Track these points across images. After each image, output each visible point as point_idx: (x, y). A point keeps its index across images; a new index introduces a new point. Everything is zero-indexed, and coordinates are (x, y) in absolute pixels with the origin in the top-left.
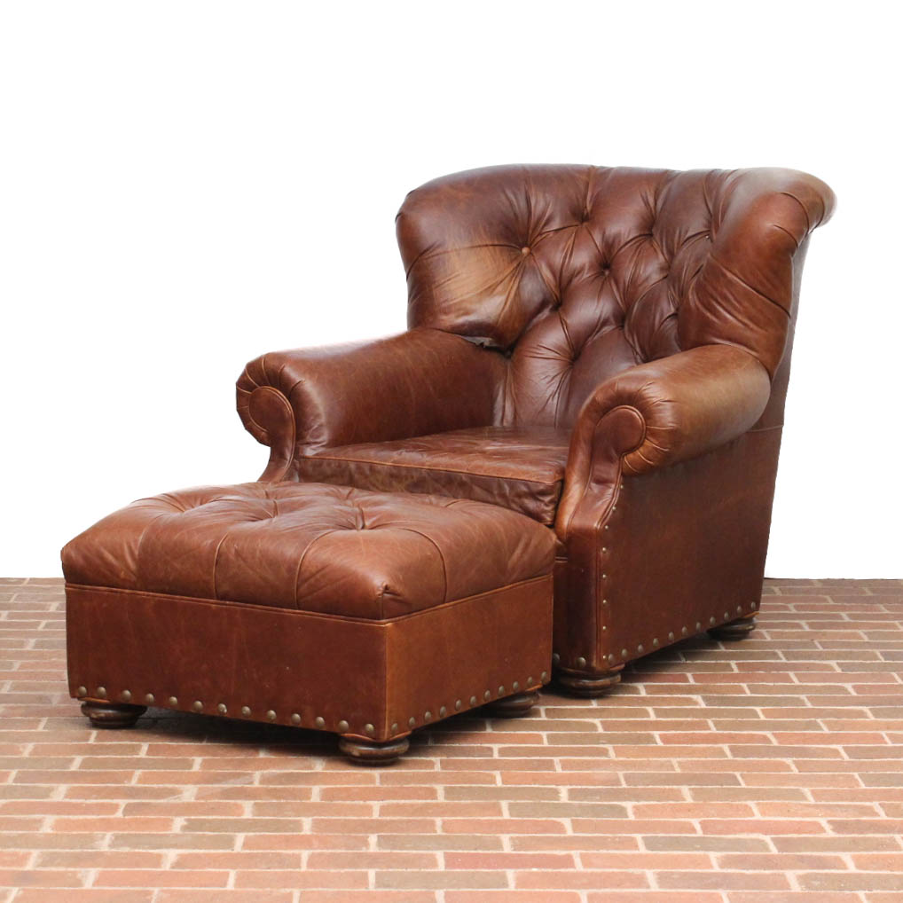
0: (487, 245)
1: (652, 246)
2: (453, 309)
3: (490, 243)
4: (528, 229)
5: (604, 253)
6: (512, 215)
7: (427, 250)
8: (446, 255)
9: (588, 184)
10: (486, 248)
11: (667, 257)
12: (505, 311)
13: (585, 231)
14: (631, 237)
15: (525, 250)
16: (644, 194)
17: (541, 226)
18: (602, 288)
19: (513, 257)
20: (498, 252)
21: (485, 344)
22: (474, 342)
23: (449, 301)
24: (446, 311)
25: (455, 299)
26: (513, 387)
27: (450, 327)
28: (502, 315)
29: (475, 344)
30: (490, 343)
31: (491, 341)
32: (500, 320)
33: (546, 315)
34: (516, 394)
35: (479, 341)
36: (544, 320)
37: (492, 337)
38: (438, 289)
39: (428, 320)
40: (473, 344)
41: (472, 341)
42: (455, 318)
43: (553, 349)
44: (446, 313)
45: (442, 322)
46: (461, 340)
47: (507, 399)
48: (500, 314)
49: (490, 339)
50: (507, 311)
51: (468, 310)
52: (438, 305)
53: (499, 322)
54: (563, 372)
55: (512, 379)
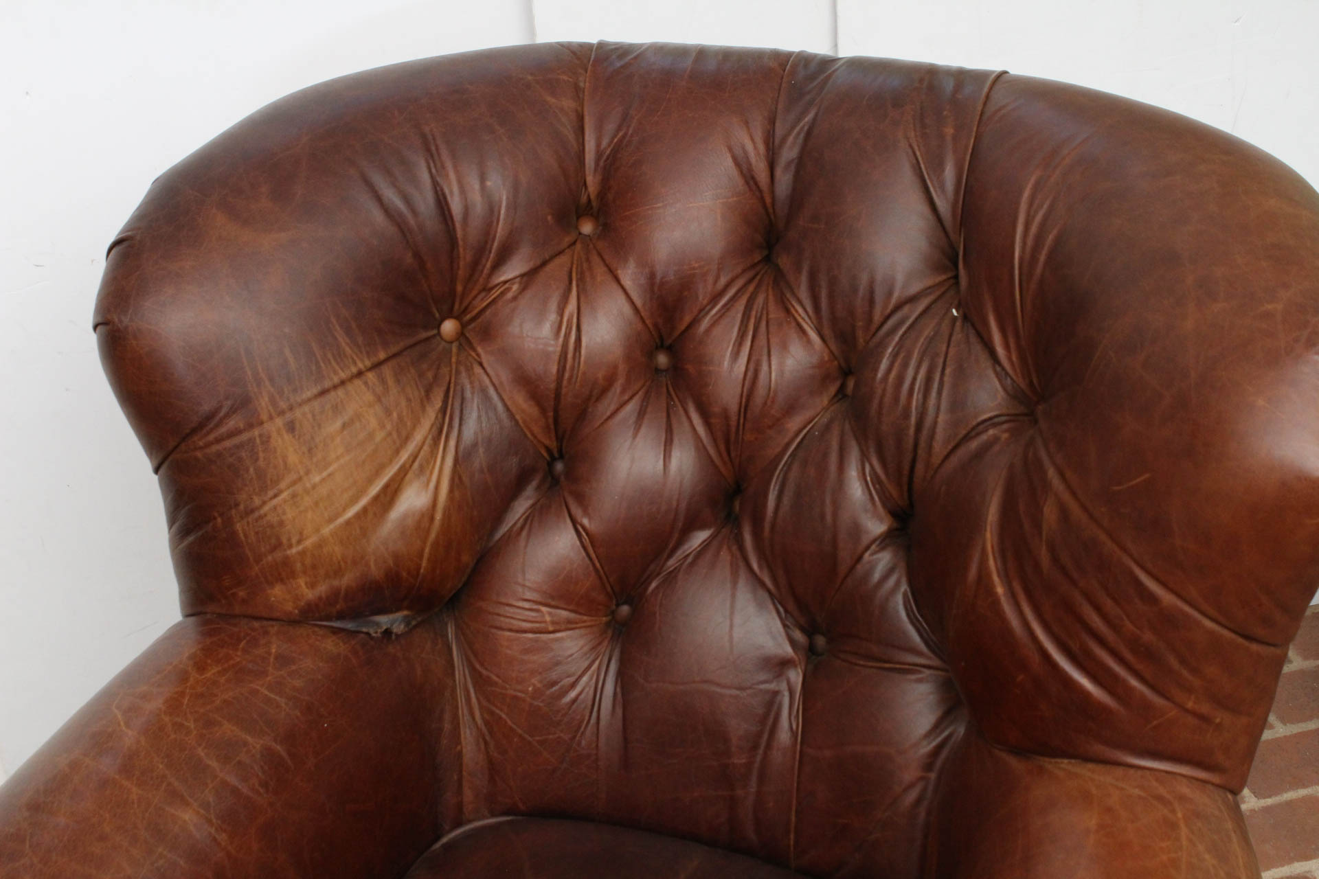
0: (360, 374)
1: (788, 311)
2: (298, 566)
3: (368, 363)
4: (453, 280)
5: (656, 325)
6: (409, 259)
7: (201, 425)
8: (256, 432)
9: (581, 118)
10: (358, 382)
11: (833, 348)
12: (433, 535)
13: (600, 270)
14: (723, 281)
16: (739, 152)
17: (486, 271)
19: (430, 375)
20: (391, 382)
21: (395, 630)
22: (364, 630)
23: (285, 550)
24: (280, 574)
25: (299, 542)
26: (474, 700)
27: (296, 611)
28: (427, 550)
29: (368, 634)
30: (408, 624)
31: (406, 617)
32: (424, 563)
33: (530, 502)
34: (487, 723)
35: (378, 624)
36: (529, 522)
37: (408, 608)
38: (248, 523)
39: (234, 595)
40: (362, 635)
41: (359, 629)
42: (308, 588)
43: (565, 607)
44: (281, 580)
45: (273, 601)
46: (333, 641)
47: (465, 733)
48: (423, 550)
49: (406, 613)
50: (437, 536)
51: (339, 562)
52: (258, 561)
53: (422, 571)
54: (597, 658)
55: (469, 680)
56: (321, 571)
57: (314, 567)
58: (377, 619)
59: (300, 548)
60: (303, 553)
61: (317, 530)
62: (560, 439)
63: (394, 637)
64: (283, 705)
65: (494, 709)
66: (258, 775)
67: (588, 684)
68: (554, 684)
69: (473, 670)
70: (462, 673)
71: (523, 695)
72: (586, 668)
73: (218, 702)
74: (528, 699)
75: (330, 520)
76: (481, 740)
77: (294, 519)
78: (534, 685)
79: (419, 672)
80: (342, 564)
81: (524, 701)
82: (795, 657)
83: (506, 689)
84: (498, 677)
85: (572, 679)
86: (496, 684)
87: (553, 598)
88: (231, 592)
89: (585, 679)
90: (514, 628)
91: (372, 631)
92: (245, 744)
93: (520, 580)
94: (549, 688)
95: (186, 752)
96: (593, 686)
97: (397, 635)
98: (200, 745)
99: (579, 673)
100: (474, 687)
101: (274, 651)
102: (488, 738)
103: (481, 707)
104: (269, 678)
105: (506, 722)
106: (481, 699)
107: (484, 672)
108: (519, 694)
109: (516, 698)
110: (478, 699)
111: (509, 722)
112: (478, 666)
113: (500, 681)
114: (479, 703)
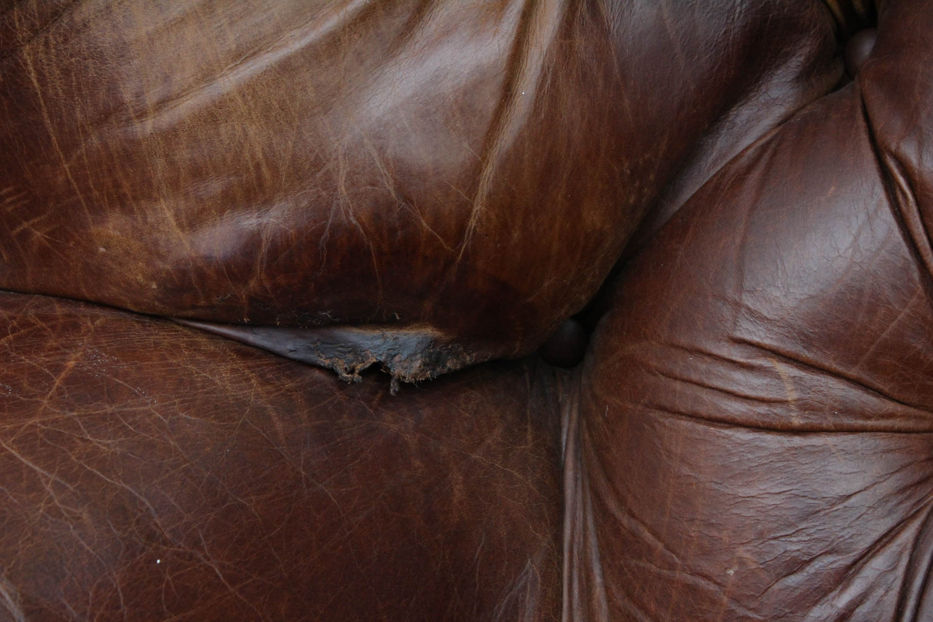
21: (397, 371)
22: (324, 362)
23: (129, 120)
24: (117, 185)
25: (162, 104)
26: (599, 592)
27: (154, 286)
28: (489, 171)
29: (331, 371)
30: (433, 361)
31: (435, 342)
32: (478, 207)
33: (778, 112)
35: (356, 351)
37: (438, 323)
38: (47, 44)
39: (24, 235)
40: (317, 374)
41: (313, 357)
42: (180, 226)
43: (840, 369)
44: (120, 201)
45: (104, 254)
46: (233, 370)
48: (476, 169)
49: (430, 332)
50: (519, 140)
51: (258, 166)
52: (68, 148)
53: (472, 223)
54: (914, 516)
55: (593, 541)
56: (216, 186)
57: (197, 173)
58: (356, 336)
59: (166, 119)
60: (170, 135)
61: (207, 76)
63: (394, 387)
64: (49, 487)
65: (639, 613)
67: (884, 574)
68: (796, 565)
69: (602, 513)
70: (579, 525)
71: (712, 587)
72: (885, 535)
74: (725, 599)
75: (241, 55)
77: (151, 40)
78: (742, 562)
79: (459, 492)
80: (265, 171)
81: (713, 602)
83: (672, 567)
84: (656, 534)
85: (842, 561)
86: (650, 549)
87: (807, 341)
88: (19, 229)
89: (879, 563)
90: (703, 411)
91: (341, 366)
93: (730, 293)
94: (780, 577)
96: (898, 583)
97: (401, 382)
99: (863, 544)
100: (602, 559)
101: (71, 364)
106: (614, 589)
107: (625, 521)
108: (702, 583)
109: (693, 589)
110: (607, 589)
112: (612, 505)
113: (660, 546)
114: (609, 599)
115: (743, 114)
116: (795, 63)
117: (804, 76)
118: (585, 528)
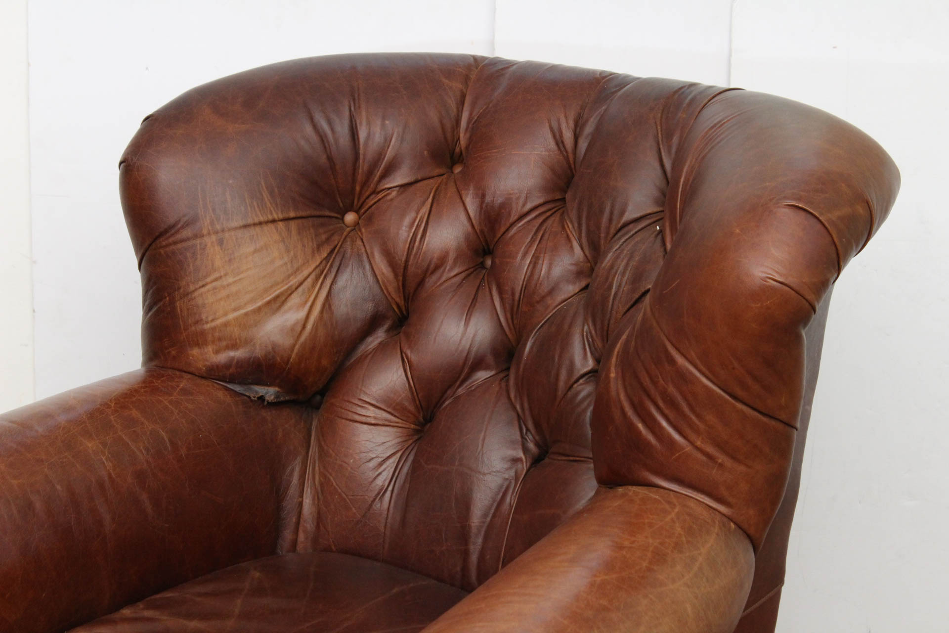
0: (273, 221)
1: (564, 228)
2: (210, 338)
3: (281, 216)
4: (354, 181)
5: (482, 231)
6: (323, 159)
7: (166, 231)
8: (198, 241)
9: (463, 97)
10: (272, 226)
11: (588, 254)
12: (303, 339)
13: (452, 189)
14: (529, 206)
15: (350, 217)
16: (555, 125)
17: (376, 179)
18: (475, 299)
19: (324, 237)
20: (294, 232)
21: (267, 398)
22: (247, 394)
23: (203, 324)
24: (198, 340)
25: (213, 320)
26: (317, 468)
27: (204, 369)
28: (297, 347)
29: (249, 397)
30: (277, 397)
31: (278, 392)
32: (293, 356)
33: (379, 340)
34: (322, 484)
35: (257, 392)
36: (374, 351)
37: (279, 386)
38: (184, 301)
39: (169, 353)
40: (245, 397)
41: (244, 393)
42: (213, 353)
43: (386, 409)
44: (198, 345)
45: (191, 359)
46: (223, 393)
47: (307, 491)
48: (294, 346)
49: (277, 389)
50: (306, 339)
51: (236, 339)
52: (185, 330)
53: (291, 360)
54: (401, 449)
55: (317, 454)
56: (224, 343)
57: (220, 339)
58: (257, 388)
59: (213, 324)
60: (214, 329)
61: (226, 314)
62: (406, 299)
63: (266, 403)
64: (176, 414)
65: (327, 473)
66: (144, 443)
67: (391, 464)
69: (320, 446)
70: (314, 451)
71: (346, 465)
72: (393, 454)
73: (134, 399)
74: (349, 469)
75: (235, 310)
76: (316, 498)
77: (212, 304)
78: (355, 459)
79: (280, 434)
80: (238, 341)
81: (346, 469)
82: (523, 458)
83: (336, 460)
84: (333, 451)
85: (381, 460)
86: (332, 456)
87: (377, 401)
88: (168, 351)
89: (391, 460)
90: (349, 418)
91: (252, 395)
92: (142, 423)
93: (359, 387)
95: (104, 415)
96: (395, 466)
97: (268, 401)
98: (113, 415)
99: (387, 456)
100: (318, 458)
101: (182, 385)
102: (320, 495)
103: (321, 473)
104: (173, 398)
105: (332, 483)
106: (321, 467)
107: (326, 448)
108: (344, 464)
109: (341, 466)
110: (319, 467)
111: (335, 484)
112: (323, 443)
113: (334, 454)
114: (319, 469)
115: (370, 339)
116: (386, 327)
117: (388, 331)
118: (315, 451)
